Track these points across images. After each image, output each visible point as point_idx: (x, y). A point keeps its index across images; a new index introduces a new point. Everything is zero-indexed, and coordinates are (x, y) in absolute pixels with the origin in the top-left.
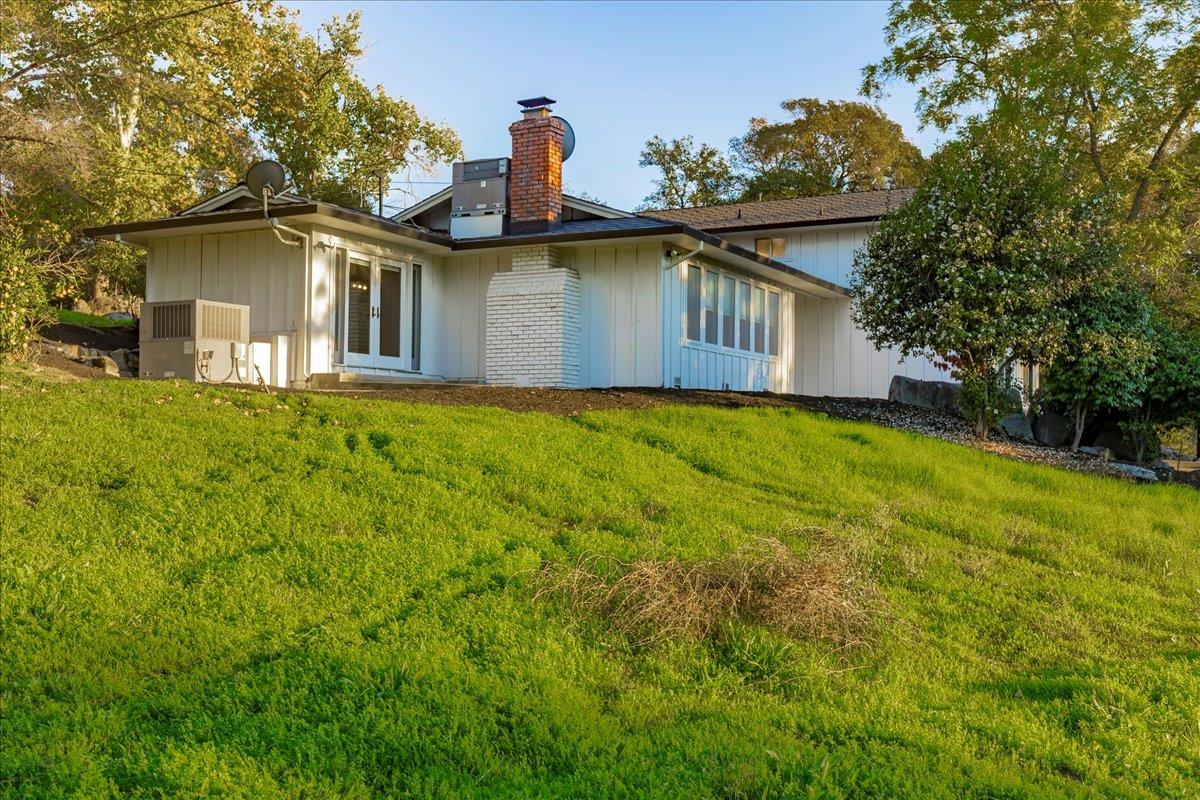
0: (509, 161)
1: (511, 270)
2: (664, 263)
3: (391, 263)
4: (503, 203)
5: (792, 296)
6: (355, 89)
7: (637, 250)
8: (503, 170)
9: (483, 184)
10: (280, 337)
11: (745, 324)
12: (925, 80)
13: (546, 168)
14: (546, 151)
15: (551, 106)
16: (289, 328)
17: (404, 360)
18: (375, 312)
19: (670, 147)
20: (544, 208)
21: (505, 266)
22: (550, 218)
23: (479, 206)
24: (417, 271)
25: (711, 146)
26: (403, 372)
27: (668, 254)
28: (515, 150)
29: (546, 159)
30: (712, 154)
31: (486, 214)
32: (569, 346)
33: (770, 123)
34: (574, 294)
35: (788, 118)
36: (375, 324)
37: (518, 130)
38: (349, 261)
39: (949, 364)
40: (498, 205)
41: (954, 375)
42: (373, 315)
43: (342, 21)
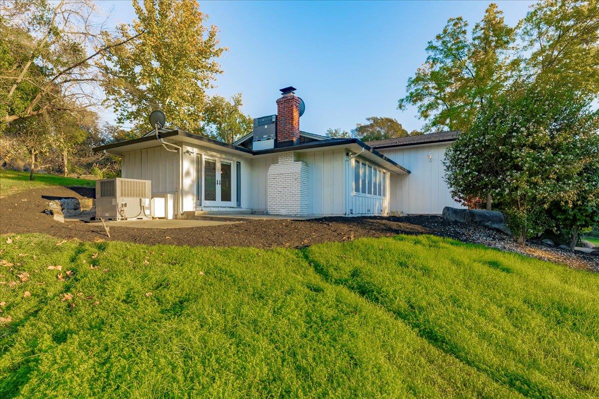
0: (277, 116)
1: (278, 163)
2: (345, 158)
3: (226, 161)
4: (274, 134)
5: (389, 173)
6: (241, 116)
7: (333, 152)
8: (274, 120)
9: (266, 127)
10: (169, 195)
11: (375, 184)
12: (419, 103)
13: (292, 118)
14: (292, 110)
15: (294, 91)
16: (174, 191)
17: (233, 202)
18: (219, 183)
19: (334, 132)
20: (292, 135)
21: (275, 161)
22: (294, 139)
23: (264, 136)
24: (238, 165)
25: (346, 131)
26: (233, 207)
27: (347, 154)
28: (279, 111)
29: (292, 114)
30: (346, 133)
31: (267, 139)
32: (303, 196)
33: (363, 125)
34: (305, 173)
35: (368, 123)
36: (218, 188)
37: (280, 102)
38: (204, 160)
39: (462, 200)
40: (272, 135)
41: (464, 204)
42: (218, 184)
43: (237, 95)
